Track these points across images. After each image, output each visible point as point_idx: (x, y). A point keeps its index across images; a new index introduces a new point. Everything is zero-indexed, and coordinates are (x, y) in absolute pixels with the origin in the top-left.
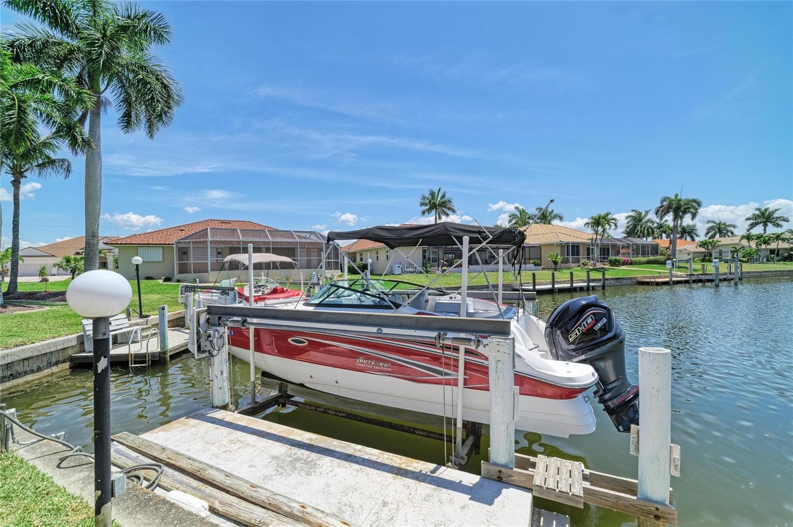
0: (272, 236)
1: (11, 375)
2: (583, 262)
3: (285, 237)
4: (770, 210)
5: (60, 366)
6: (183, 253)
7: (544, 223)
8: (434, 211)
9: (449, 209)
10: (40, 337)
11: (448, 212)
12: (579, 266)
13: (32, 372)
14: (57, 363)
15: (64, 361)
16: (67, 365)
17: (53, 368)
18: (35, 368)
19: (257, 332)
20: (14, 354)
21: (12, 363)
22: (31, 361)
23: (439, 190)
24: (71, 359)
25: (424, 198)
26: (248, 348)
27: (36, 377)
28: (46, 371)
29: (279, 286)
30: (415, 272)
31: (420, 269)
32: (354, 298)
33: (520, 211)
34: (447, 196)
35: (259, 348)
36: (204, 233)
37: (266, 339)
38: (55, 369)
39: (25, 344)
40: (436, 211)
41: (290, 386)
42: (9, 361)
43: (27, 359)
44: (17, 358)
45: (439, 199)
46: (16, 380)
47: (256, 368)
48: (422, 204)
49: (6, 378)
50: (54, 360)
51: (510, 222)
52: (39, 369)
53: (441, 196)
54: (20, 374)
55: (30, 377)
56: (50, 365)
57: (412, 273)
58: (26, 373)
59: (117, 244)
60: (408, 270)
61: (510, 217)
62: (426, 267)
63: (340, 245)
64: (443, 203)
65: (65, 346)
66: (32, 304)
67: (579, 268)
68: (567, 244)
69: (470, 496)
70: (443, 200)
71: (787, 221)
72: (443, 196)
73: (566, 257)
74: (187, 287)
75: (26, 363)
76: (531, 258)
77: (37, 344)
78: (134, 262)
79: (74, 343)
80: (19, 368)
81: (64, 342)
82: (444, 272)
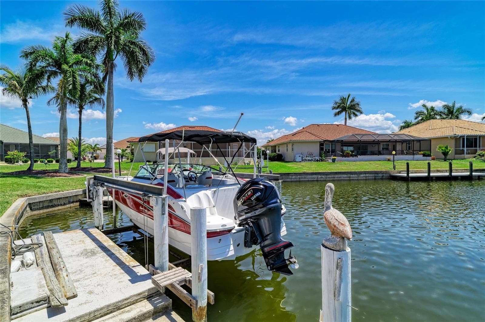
1: (52, 205)
2: (479, 153)
5: (74, 203)
7: (451, 118)
8: (344, 113)
9: (358, 111)
10: (67, 188)
11: (356, 113)
12: (475, 157)
13: (61, 205)
14: (73, 202)
15: (77, 202)
16: (78, 204)
17: (71, 204)
18: (63, 204)
20: (53, 195)
21: (52, 200)
22: (61, 199)
23: (349, 96)
24: (80, 201)
25: (336, 103)
27: (63, 208)
28: (68, 205)
30: (312, 160)
31: (318, 158)
33: (427, 109)
34: (357, 100)
38: (72, 205)
39: (59, 191)
40: (346, 113)
42: (51, 199)
43: (59, 199)
44: (54, 198)
45: (348, 103)
46: (54, 208)
48: (334, 108)
49: (49, 206)
50: (71, 200)
51: (416, 118)
52: (65, 204)
53: (350, 100)
54: (56, 205)
55: (60, 208)
56: (70, 203)
57: (310, 161)
58: (58, 205)
59: (133, 142)
60: (307, 158)
61: (417, 114)
62: (322, 157)
64: (352, 106)
65: (77, 194)
66: (83, 173)
67: (474, 159)
68: (463, 137)
69: (130, 278)
70: (353, 103)
72: (353, 100)
73: (462, 148)
75: (59, 201)
76: (421, 150)
77: (65, 192)
79: (81, 193)
80: (55, 203)
81: (76, 192)
82: (334, 160)
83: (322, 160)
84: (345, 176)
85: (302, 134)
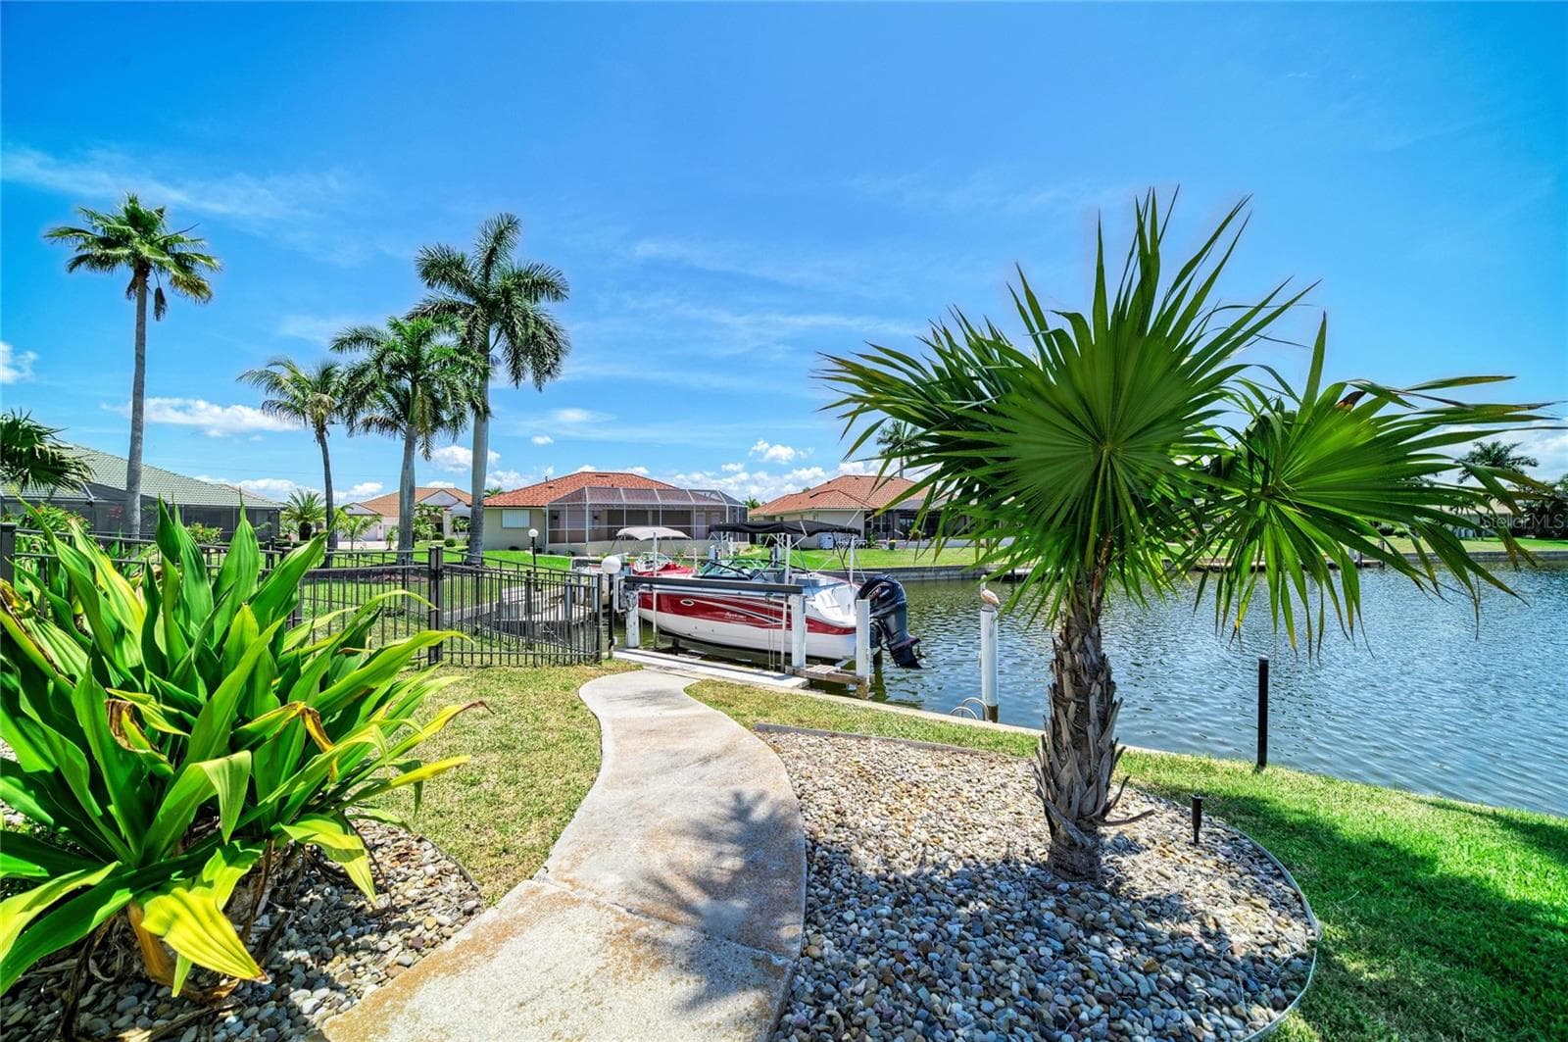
0: (663, 498)
3: (678, 499)
4: (1501, 447)
6: (555, 517)
19: (658, 595)
26: (652, 609)
29: (671, 562)
32: (733, 574)
35: (659, 609)
36: (579, 494)
37: (664, 602)
41: (681, 641)
47: (658, 627)
60: (843, 543)
62: (869, 540)
63: (759, 501)
71: (1535, 465)
74: (578, 561)
78: (531, 535)
82: (892, 547)
83: (870, 547)
84: (916, 574)
85: (831, 496)
